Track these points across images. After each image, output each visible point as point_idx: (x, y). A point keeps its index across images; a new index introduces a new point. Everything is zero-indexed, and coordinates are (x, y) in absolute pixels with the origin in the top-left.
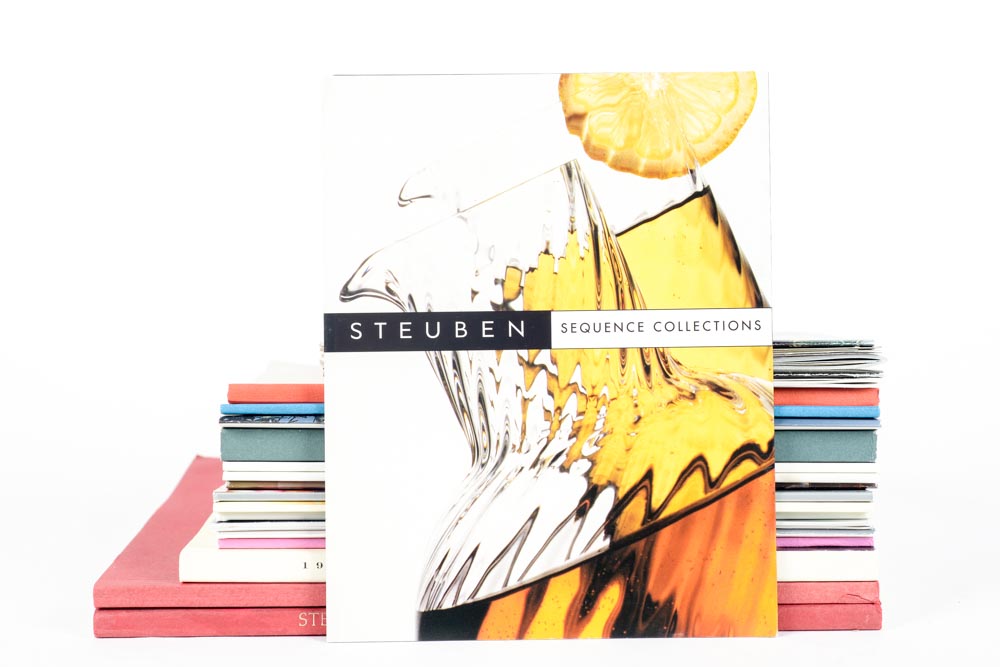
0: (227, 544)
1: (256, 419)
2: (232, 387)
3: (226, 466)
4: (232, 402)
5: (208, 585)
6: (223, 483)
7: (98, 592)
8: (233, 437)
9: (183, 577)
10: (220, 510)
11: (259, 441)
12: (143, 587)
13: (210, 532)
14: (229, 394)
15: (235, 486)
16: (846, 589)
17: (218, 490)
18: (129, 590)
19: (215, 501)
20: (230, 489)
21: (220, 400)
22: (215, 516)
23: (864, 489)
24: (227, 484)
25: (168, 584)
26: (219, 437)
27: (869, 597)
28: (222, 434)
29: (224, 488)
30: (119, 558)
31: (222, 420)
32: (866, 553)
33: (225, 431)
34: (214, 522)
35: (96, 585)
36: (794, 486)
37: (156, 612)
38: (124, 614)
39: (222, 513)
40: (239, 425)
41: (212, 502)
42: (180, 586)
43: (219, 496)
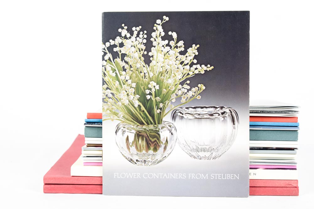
0: (86, 164)
1: (96, 124)
2: (88, 114)
3: (86, 139)
4: (88, 118)
5: (80, 177)
6: (85, 144)
7: (45, 179)
8: (88, 129)
9: (72, 175)
10: (84, 153)
11: (97, 131)
12: (59, 177)
13: (81, 160)
14: (88, 116)
15: (89, 145)
16: (287, 182)
17: (83, 147)
18: (55, 178)
19: (82, 150)
20: (88, 146)
21: (84, 118)
22: (83, 155)
23: (294, 150)
24: (86, 145)
25: (67, 177)
26: (84, 129)
27: (295, 185)
28: (85, 129)
29: (85, 146)
30: (52, 168)
31: (85, 124)
32: (294, 171)
33: (86, 128)
34: (82, 157)
35: (44, 177)
36: (270, 148)
37: (63, 185)
38: (53, 186)
39: (85, 154)
40: (90, 126)
41: (82, 151)
42: (71, 177)
43: (84, 149)
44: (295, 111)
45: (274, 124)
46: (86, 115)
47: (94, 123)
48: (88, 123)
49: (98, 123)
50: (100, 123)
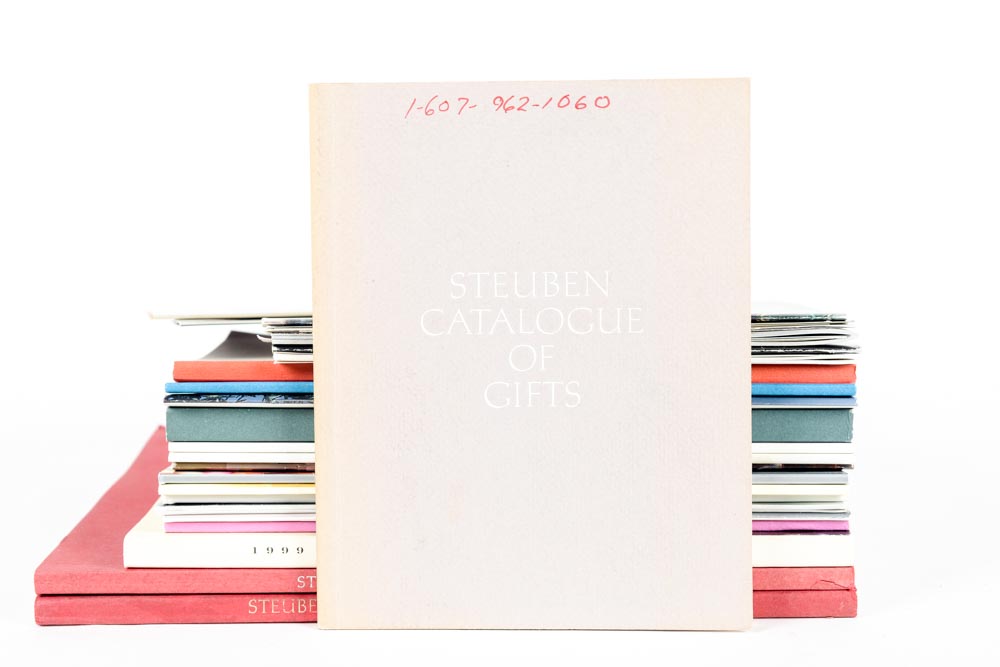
0: (174, 527)
1: (203, 398)
2: (177, 364)
3: (172, 446)
4: (178, 381)
5: (154, 571)
6: (170, 464)
7: (39, 578)
8: (178, 416)
9: (127, 564)
10: (166, 492)
11: (206, 421)
12: (87, 573)
13: (158, 515)
14: (175, 372)
15: (182, 468)
17: (163, 472)
18: (71, 576)
19: (160, 483)
20: (177, 470)
21: (166, 379)
22: (163, 500)
23: (839, 470)
24: (174, 466)
25: (111, 570)
26: (165, 415)
27: (844, 584)
28: (167, 413)
29: (170, 470)
30: (63, 542)
31: (167, 399)
32: (841, 537)
33: (171, 410)
34: (162, 505)
35: (37, 571)
37: (99, 599)
38: (66, 600)
39: (170, 496)
40: (185, 404)
41: (158, 485)
42: (123, 571)
43: (165, 478)
44: (847, 348)
46: (172, 367)
47: (198, 395)
48: (176, 396)
49: (211, 397)
50: (215, 396)
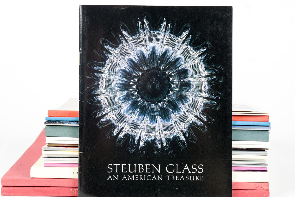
0: (47, 165)
1: (57, 122)
2: (49, 111)
3: (47, 138)
4: (49, 117)
5: (40, 179)
7: (3, 181)
8: (49, 128)
9: (32, 176)
10: (45, 153)
11: (57, 130)
12: (18, 179)
13: (41, 161)
14: (49, 114)
15: (50, 145)
16: (258, 185)
17: (44, 146)
18: (13, 180)
19: (43, 150)
20: (49, 146)
21: (45, 116)
22: (43, 155)
23: (264, 150)
24: (47, 144)
25: (27, 178)
27: (265, 188)
28: (45, 127)
29: (46, 146)
31: (45, 123)
32: (265, 172)
33: (47, 126)
34: (43, 157)
36: (241, 149)
38: (11, 188)
39: (45, 155)
40: (51, 124)
42: (30, 179)
45: (244, 123)
46: (47, 112)
47: (56, 121)
48: (49, 121)
49: (60, 122)
50: (61, 122)
